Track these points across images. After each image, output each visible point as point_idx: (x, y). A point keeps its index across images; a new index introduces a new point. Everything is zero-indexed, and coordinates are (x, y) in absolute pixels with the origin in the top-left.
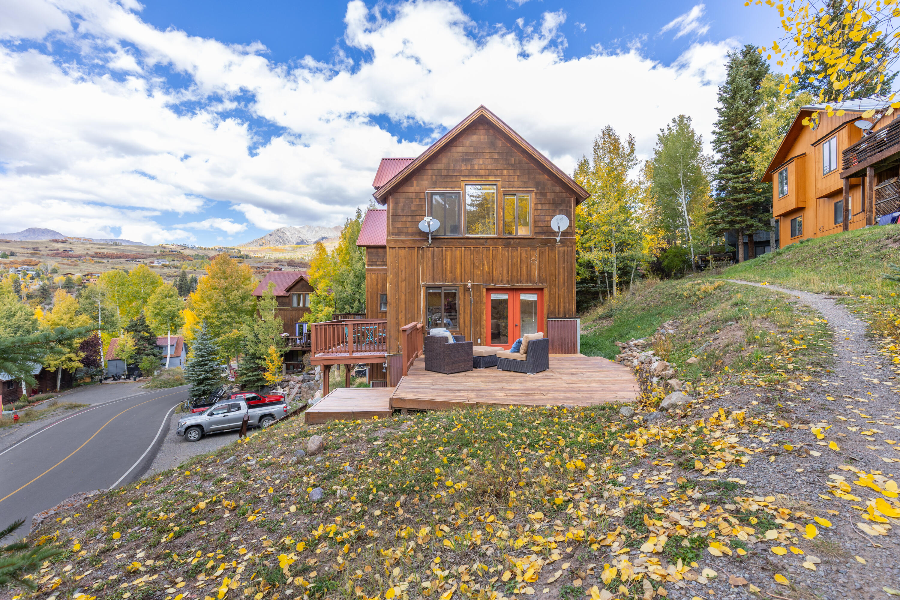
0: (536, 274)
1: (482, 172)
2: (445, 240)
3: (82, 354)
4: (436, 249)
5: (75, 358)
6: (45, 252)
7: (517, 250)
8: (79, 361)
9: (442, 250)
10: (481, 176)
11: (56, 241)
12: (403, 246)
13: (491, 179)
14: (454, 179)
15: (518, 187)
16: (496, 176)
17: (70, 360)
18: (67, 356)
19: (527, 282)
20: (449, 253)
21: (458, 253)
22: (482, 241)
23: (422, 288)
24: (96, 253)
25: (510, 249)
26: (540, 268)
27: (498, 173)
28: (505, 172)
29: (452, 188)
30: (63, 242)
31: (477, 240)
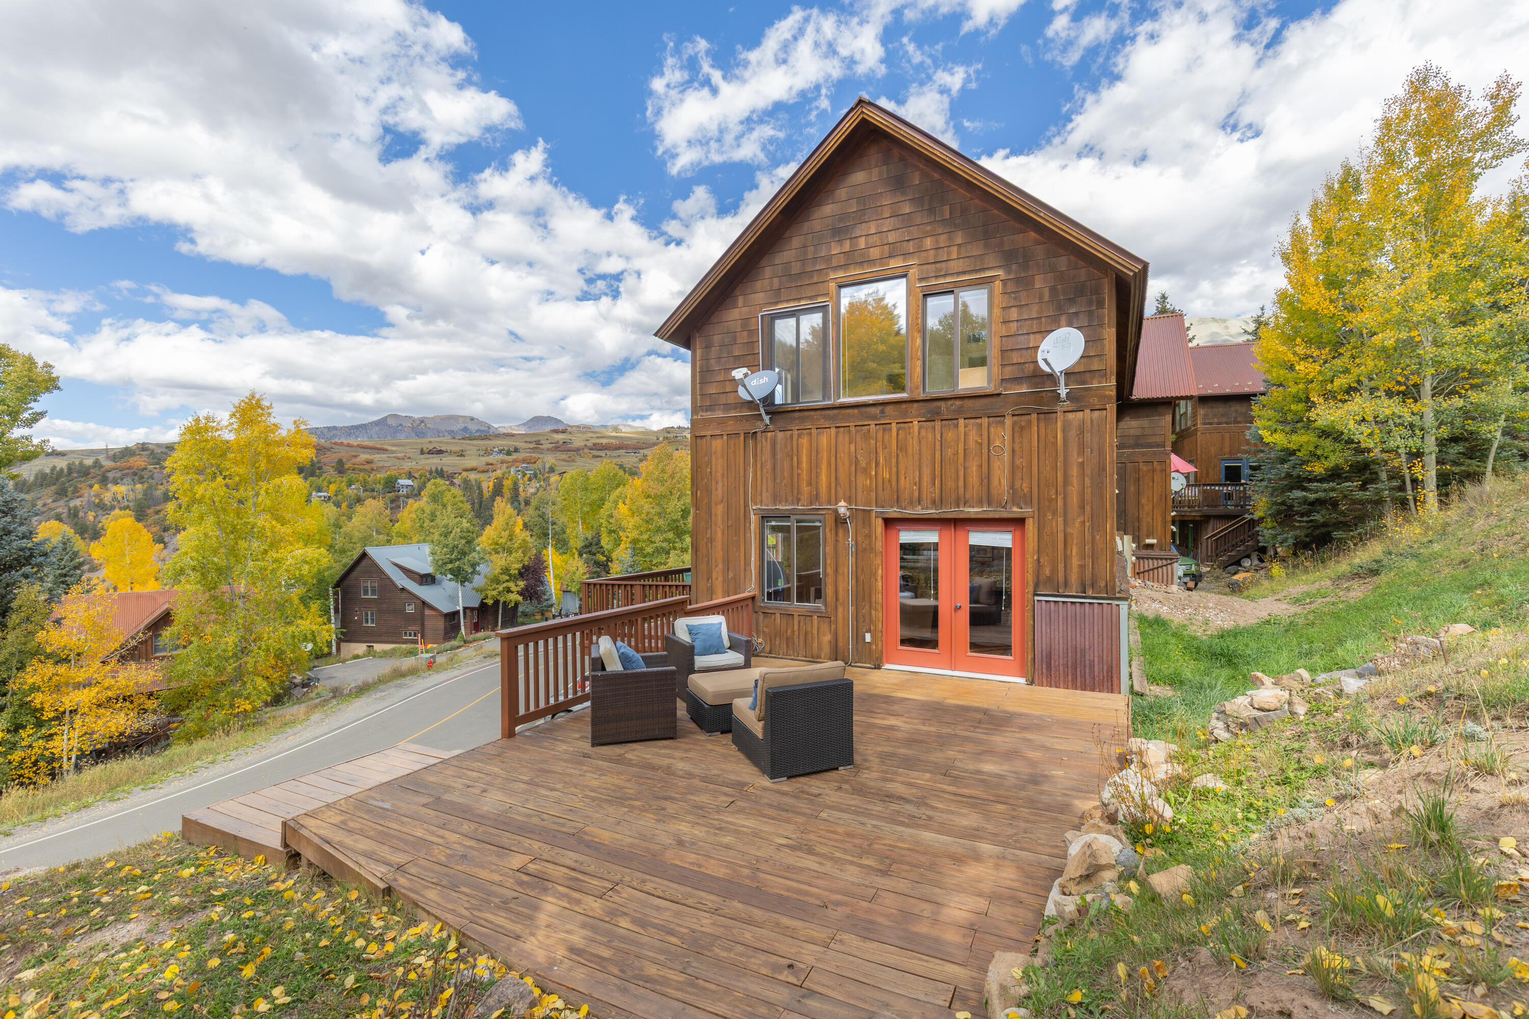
0: (1005, 482)
1: (875, 253)
2: (797, 415)
3: (522, 584)
4: (780, 435)
5: (514, 588)
6: (546, 445)
7: (957, 426)
8: (518, 593)
9: (792, 436)
10: (871, 262)
11: (556, 431)
12: (718, 432)
13: (895, 263)
14: (815, 280)
15: (959, 274)
16: (906, 255)
17: (509, 590)
18: (505, 585)
19: (980, 503)
20: (805, 441)
21: (824, 440)
22: (873, 410)
23: (753, 517)
24: (595, 444)
25: (938, 424)
26: (1013, 468)
27: (911, 247)
28: (928, 243)
29: (810, 298)
30: (563, 432)
31: (863, 410)
